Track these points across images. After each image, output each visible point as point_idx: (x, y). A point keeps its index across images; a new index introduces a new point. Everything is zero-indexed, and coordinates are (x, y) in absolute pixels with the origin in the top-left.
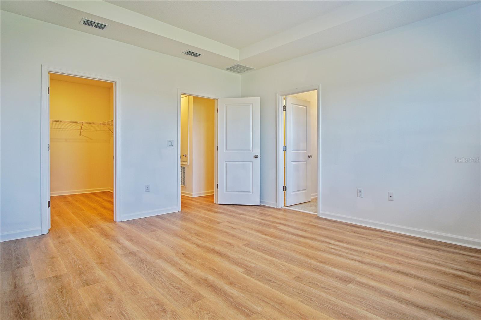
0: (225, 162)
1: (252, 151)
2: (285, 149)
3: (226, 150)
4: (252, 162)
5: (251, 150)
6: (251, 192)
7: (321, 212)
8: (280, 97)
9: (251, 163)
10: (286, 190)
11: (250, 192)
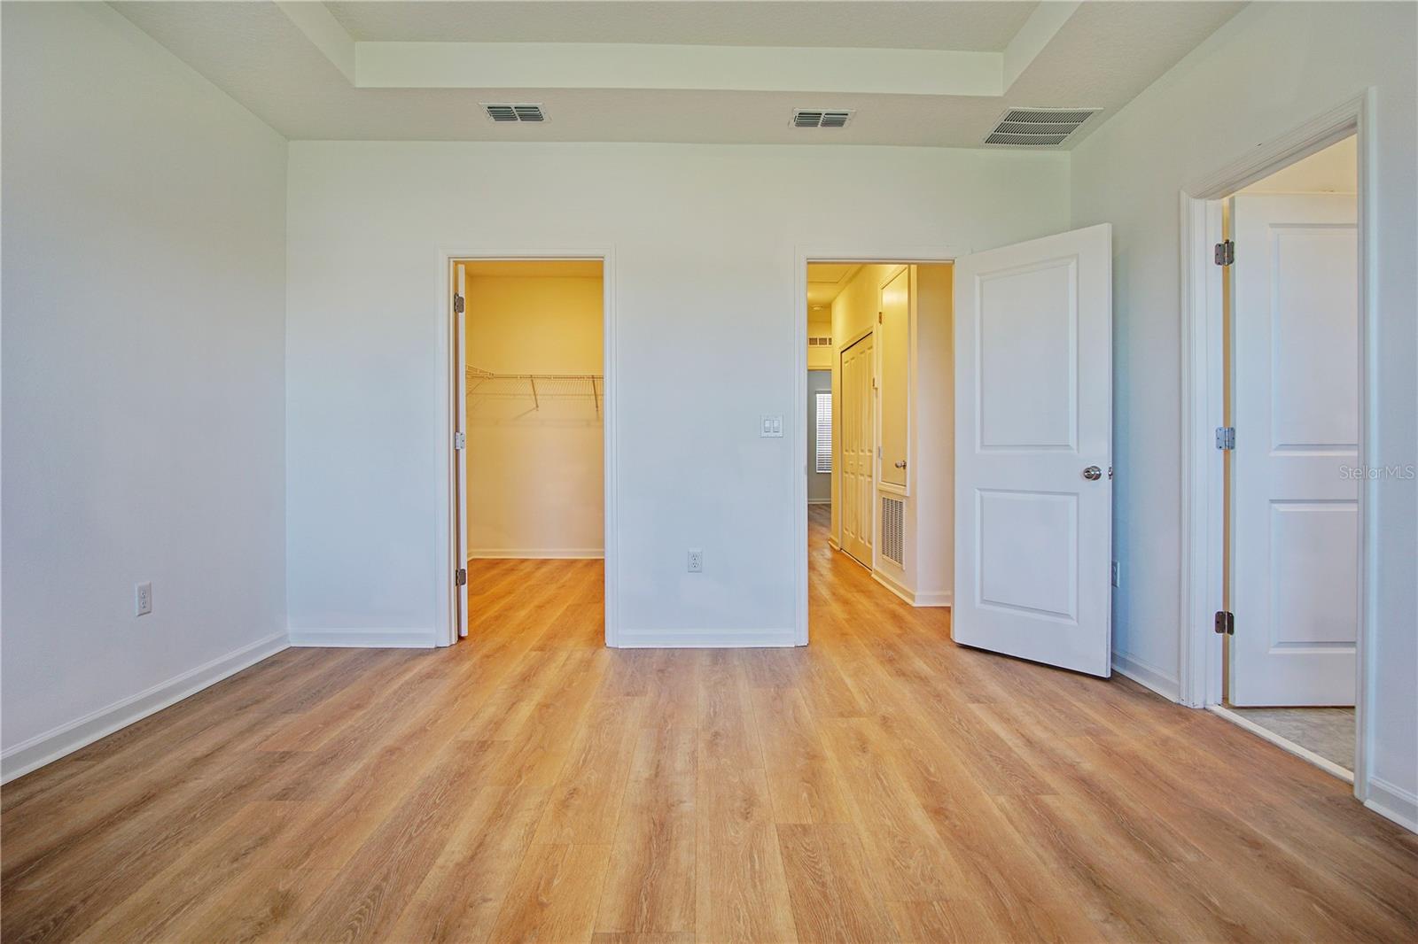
0: (978, 492)
1: (1078, 450)
2: (1228, 441)
3: (983, 446)
4: (1076, 494)
5: (1075, 447)
6: (1075, 618)
7: (1369, 780)
8: (1198, 205)
9: (1074, 499)
10: (1231, 631)
11: (1067, 616)
